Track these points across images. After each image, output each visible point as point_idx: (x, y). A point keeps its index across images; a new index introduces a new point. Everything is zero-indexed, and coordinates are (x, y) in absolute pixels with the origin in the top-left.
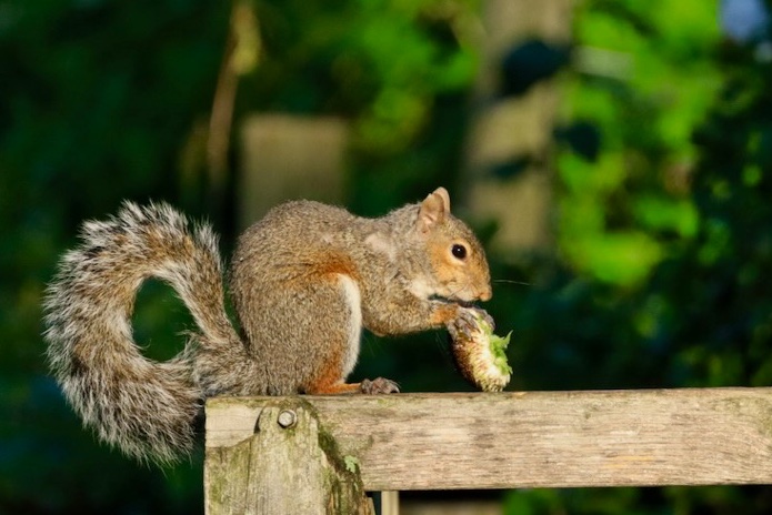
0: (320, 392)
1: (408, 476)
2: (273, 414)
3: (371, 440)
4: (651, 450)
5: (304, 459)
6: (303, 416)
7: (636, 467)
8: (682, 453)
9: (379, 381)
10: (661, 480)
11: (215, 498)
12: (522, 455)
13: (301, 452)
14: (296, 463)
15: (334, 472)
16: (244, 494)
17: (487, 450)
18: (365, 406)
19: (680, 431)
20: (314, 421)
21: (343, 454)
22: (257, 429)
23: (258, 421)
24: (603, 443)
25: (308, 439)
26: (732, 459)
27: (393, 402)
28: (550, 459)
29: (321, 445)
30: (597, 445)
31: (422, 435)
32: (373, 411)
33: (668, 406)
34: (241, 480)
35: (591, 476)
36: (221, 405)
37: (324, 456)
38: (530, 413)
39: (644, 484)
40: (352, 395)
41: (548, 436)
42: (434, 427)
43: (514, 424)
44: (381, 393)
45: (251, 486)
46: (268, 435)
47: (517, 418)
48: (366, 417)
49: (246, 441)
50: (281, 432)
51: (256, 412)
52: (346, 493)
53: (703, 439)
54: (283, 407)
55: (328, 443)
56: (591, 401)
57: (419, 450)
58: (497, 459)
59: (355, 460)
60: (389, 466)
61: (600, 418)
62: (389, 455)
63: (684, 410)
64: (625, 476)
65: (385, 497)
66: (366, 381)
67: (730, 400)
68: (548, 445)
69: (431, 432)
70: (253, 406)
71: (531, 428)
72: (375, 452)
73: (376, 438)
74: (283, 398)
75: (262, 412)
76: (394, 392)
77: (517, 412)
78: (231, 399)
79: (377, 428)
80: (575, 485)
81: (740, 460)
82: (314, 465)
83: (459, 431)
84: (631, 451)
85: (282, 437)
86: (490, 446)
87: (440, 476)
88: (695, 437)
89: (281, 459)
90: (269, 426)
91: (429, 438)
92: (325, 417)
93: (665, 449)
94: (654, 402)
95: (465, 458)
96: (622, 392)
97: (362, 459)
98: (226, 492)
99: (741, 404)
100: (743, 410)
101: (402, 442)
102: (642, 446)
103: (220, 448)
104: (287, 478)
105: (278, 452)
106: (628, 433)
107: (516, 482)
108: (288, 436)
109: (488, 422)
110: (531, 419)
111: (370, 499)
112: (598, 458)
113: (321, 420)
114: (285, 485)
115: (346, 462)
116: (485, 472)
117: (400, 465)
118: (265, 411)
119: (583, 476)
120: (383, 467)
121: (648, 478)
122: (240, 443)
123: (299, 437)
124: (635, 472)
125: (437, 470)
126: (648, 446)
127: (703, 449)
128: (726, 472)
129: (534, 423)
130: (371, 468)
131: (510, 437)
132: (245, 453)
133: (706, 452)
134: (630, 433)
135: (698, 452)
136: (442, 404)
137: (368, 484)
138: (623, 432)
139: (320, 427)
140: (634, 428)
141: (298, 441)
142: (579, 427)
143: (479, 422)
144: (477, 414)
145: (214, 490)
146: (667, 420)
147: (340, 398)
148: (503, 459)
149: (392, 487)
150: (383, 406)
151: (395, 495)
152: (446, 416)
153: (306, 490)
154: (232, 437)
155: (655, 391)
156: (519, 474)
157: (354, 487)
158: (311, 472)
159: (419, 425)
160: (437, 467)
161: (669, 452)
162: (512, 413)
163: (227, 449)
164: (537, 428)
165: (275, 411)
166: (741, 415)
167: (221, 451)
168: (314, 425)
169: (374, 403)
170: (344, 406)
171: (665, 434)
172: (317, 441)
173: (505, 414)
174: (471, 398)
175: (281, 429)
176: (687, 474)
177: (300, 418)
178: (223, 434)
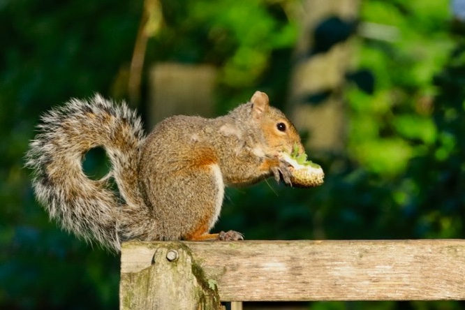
0: (193, 239)
1: (248, 293)
2: (164, 253)
3: (225, 270)
4: (401, 278)
5: (183, 281)
6: (183, 254)
7: (392, 288)
8: (420, 280)
9: (231, 233)
10: (406, 297)
11: (126, 305)
12: (320, 280)
13: (181, 276)
14: (177, 283)
15: (201, 289)
16: (145, 303)
17: (298, 277)
18: (222, 248)
19: (419, 266)
20: (189, 257)
21: (207, 278)
22: (153, 262)
23: (154, 257)
24: (371, 273)
25: (185, 269)
26: (452, 285)
27: (239, 246)
28: (337, 283)
29: (193, 272)
30: (367, 274)
31: (257, 267)
32: (226, 251)
33: (412, 250)
34: (143, 294)
35: (363, 294)
36: (131, 246)
37: (195, 279)
38: (325, 254)
39: (397, 299)
40: (213, 241)
41: (336, 268)
42: (264, 261)
43: (315, 260)
44: (232, 240)
45: (149, 298)
46: (160, 266)
47: (317, 257)
48: (222, 255)
49: (146, 269)
50: (168, 264)
51: (153, 251)
52: (209, 303)
53: (434, 271)
54: (169, 248)
55: (198, 272)
56: (363, 247)
57: (255, 276)
58: (304, 282)
59: (215, 282)
60: (236, 286)
61: (369, 258)
62: (236, 279)
63: (422, 253)
64: (384, 294)
65: (234, 306)
66: (222, 232)
67: (451, 247)
68: (336, 274)
69: (263, 265)
70: (151, 248)
71: (326, 263)
72: (228, 277)
73: (228, 268)
74: (170, 243)
75: (156, 252)
76: (240, 239)
77: (317, 253)
78: (137, 243)
79: (229, 262)
80: (353, 299)
81: (457, 285)
82: (189, 285)
83: (280, 264)
84: (388, 279)
85: (169, 267)
86: (300, 275)
87: (268, 293)
88: (429, 270)
89: (168, 281)
90: (161, 260)
91: (261, 269)
92: (196, 255)
93: (410, 277)
94: (404, 248)
95: (284, 281)
96: (383, 241)
97: (219, 281)
98: (134, 301)
99: (458, 250)
100: (459, 253)
101: (244, 271)
102: (395, 276)
103: (130, 274)
104: (172, 293)
105: (166, 276)
106: (386, 267)
107: (316, 297)
108: (173, 266)
109: (298, 259)
110: (326, 258)
111: (224, 307)
112: (367, 282)
113: (194, 257)
114: (170, 297)
115: (209, 283)
116: (297, 291)
117: (243, 286)
118: (159, 250)
119: (358, 294)
120: (232, 286)
121: (399, 295)
122: (143, 270)
123: (180, 267)
124: (390, 292)
125: (267, 289)
126: (399, 275)
127: (434, 278)
128: (448, 293)
129: (327, 260)
130: (225, 287)
131: (312, 268)
132: (145, 277)
133: (436, 279)
134: (388, 267)
135: (431, 279)
136: (270, 248)
137: (223, 297)
138: (383, 267)
139: (193, 261)
140: (390, 264)
141: (179, 270)
142: (356, 263)
143: (293, 259)
144: (292, 254)
145: (126, 300)
146: (411, 259)
147: (206, 243)
148: (308, 283)
149: (238, 299)
150: (233, 248)
151: (240, 304)
152: (272, 255)
153: (183, 300)
154: (138, 267)
155: (404, 241)
156: (318, 292)
157: (214, 299)
158: (187, 289)
159: (255, 260)
160: (266, 287)
161: (412, 279)
162: (314, 253)
163: (134, 274)
164: (330, 263)
165: (165, 250)
166: (458, 256)
167: (131, 275)
168: (189, 260)
169: (227, 246)
170: (208, 248)
171: (410, 268)
172: (191, 270)
173: (310, 254)
174: (288, 244)
175: (168, 262)
176: (423, 294)
177: (181, 255)
178: (132, 264)
